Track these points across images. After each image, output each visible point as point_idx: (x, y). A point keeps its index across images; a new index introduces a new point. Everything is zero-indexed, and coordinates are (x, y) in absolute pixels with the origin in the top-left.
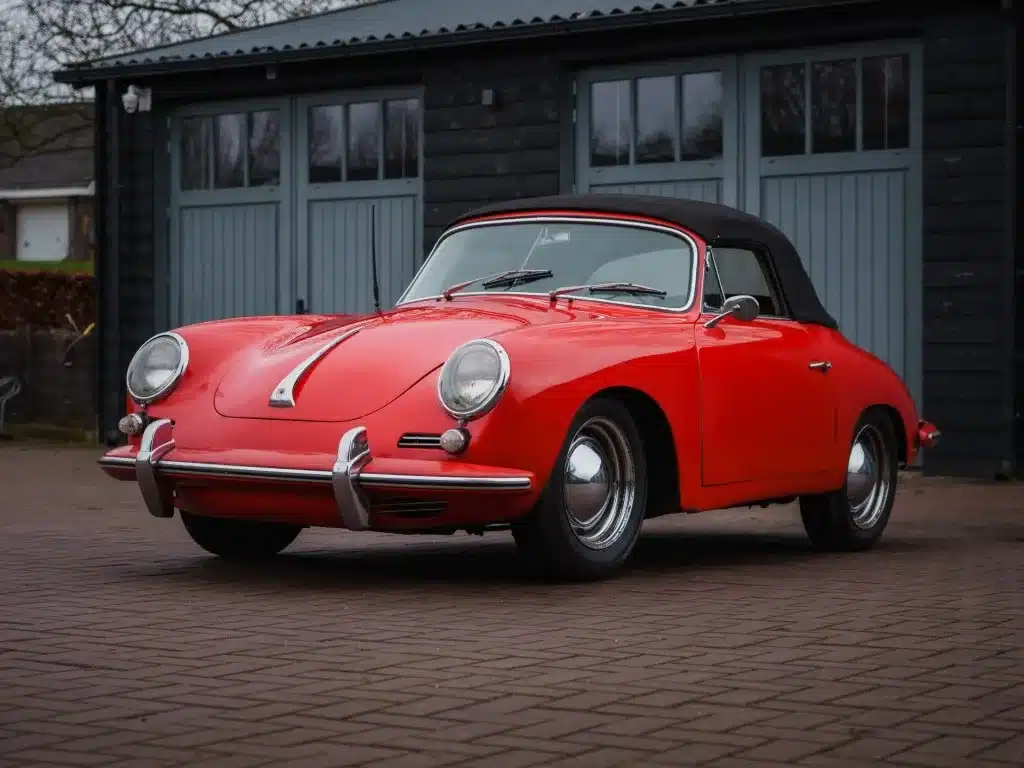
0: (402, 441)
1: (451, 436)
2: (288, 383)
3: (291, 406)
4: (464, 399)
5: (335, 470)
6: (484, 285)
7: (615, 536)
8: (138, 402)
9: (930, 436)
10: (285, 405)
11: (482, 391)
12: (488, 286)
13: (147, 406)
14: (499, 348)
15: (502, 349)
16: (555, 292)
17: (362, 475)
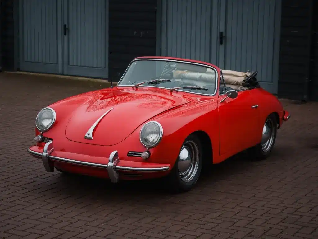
0: (128, 154)
1: (145, 154)
2: (90, 131)
3: (92, 139)
4: (148, 140)
5: (108, 165)
6: (148, 83)
7: (192, 176)
8: (40, 131)
9: (287, 118)
10: (90, 139)
11: (153, 138)
12: (149, 84)
13: (43, 133)
14: (159, 125)
15: (160, 125)
16: (172, 89)
17: (117, 167)
